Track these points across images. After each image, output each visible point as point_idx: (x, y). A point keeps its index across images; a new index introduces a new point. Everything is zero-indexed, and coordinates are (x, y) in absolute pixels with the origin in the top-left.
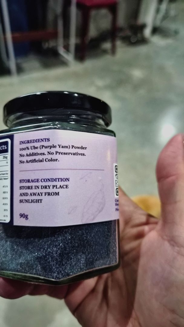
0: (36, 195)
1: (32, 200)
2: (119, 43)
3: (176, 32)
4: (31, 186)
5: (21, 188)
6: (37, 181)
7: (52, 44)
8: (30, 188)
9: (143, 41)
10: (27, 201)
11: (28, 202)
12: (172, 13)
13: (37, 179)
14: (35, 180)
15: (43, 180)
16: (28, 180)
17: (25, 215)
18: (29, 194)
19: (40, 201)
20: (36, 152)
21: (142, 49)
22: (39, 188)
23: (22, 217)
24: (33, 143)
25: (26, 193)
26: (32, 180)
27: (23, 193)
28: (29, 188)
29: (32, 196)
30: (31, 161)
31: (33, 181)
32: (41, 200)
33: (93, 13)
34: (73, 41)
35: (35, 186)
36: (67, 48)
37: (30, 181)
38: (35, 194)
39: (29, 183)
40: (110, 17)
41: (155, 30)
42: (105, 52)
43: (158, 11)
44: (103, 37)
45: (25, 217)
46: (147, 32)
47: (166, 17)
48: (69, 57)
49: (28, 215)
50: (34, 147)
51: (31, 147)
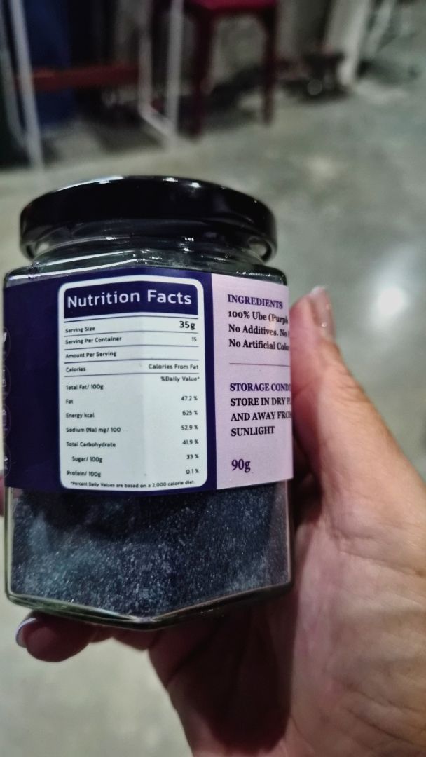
0: (263, 418)
1: (256, 428)
2: (280, 96)
3: (413, 74)
4: (255, 399)
5: (233, 402)
6: (266, 387)
7: (124, 96)
8: (253, 402)
9: (336, 92)
10: (247, 431)
11: (250, 433)
12: (405, 28)
13: (266, 384)
14: (262, 386)
15: (274, 387)
16: (249, 384)
17: (245, 462)
18: (252, 416)
19: (270, 430)
20: (262, 326)
21: (334, 112)
22: (268, 403)
23: (238, 468)
24: (256, 306)
25: (245, 414)
26: (256, 385)
27: (239, 414)
28: (250, 402)
29: (257, 419)
30: (254, 343)
31: (258, 388)
32: (272, 427)
33: (222, 25)
34: (175, 90)
35: (262, 399)
36: (159, 106)
37: (253, 388)
38: (261, 416)
39: (251, 392)
40: (260, 36)
41: (365, 68)
42: (248, 116)
43: (371, 23)
44: (245, 81)
45: (245, 466)
46: (347, 71)
47: (389, 37)
48: (165, 128)
49: (249, 462)
50: (260, 315)
51: (253, 313)
